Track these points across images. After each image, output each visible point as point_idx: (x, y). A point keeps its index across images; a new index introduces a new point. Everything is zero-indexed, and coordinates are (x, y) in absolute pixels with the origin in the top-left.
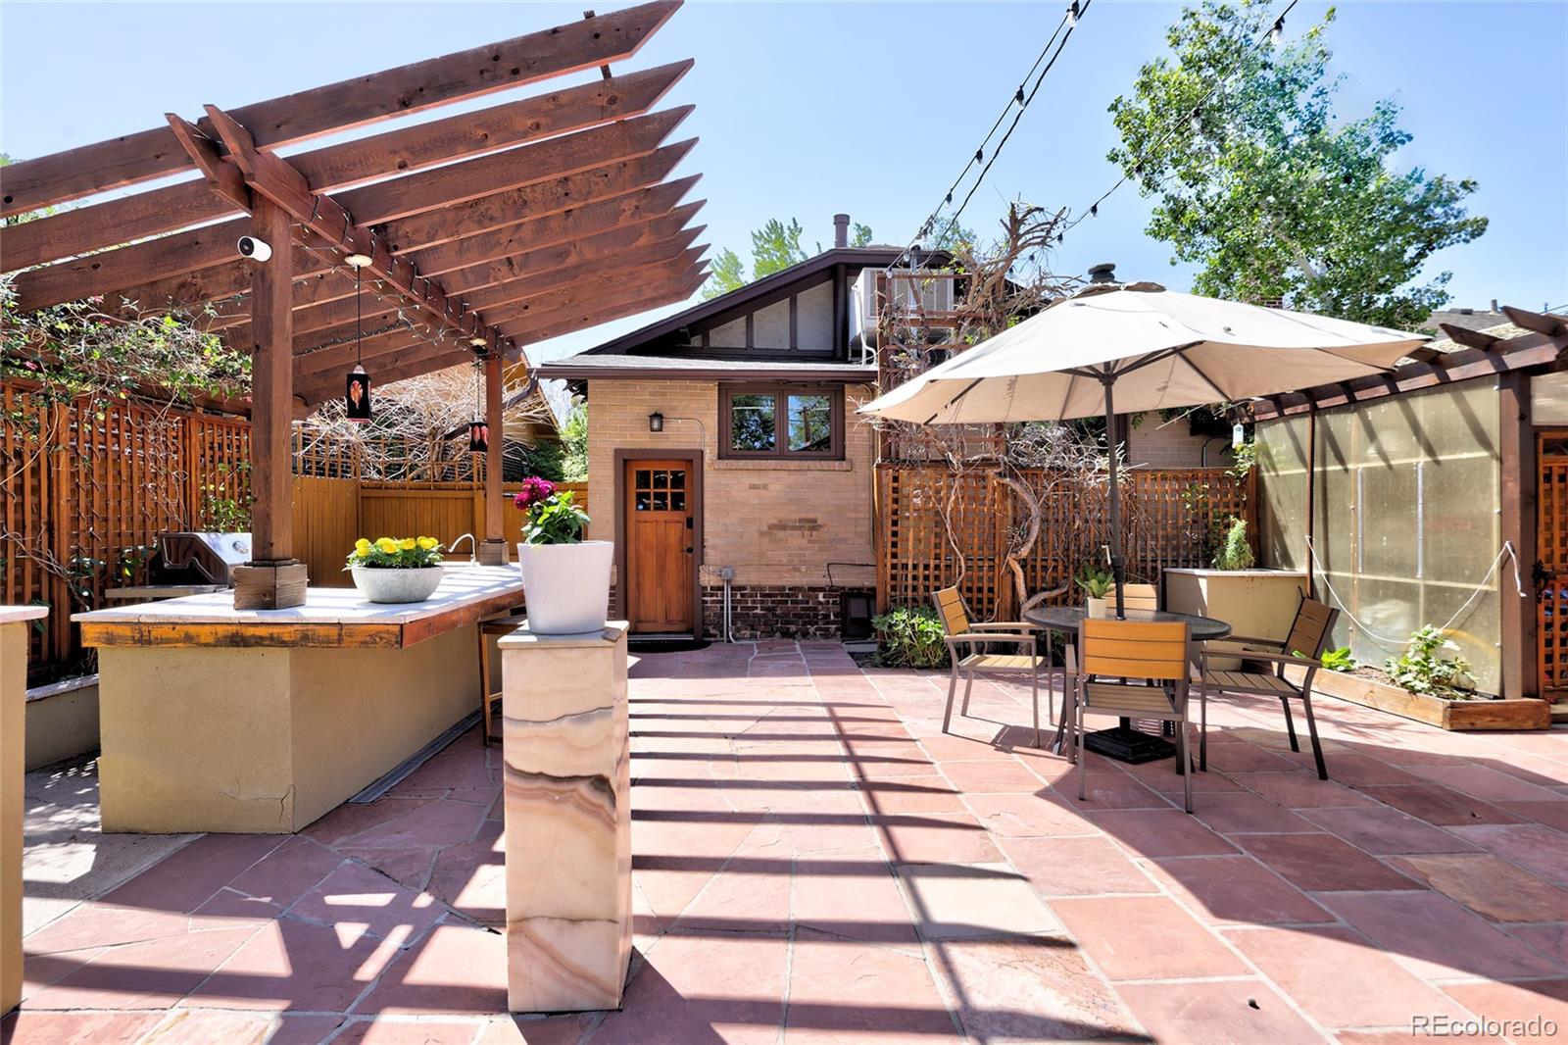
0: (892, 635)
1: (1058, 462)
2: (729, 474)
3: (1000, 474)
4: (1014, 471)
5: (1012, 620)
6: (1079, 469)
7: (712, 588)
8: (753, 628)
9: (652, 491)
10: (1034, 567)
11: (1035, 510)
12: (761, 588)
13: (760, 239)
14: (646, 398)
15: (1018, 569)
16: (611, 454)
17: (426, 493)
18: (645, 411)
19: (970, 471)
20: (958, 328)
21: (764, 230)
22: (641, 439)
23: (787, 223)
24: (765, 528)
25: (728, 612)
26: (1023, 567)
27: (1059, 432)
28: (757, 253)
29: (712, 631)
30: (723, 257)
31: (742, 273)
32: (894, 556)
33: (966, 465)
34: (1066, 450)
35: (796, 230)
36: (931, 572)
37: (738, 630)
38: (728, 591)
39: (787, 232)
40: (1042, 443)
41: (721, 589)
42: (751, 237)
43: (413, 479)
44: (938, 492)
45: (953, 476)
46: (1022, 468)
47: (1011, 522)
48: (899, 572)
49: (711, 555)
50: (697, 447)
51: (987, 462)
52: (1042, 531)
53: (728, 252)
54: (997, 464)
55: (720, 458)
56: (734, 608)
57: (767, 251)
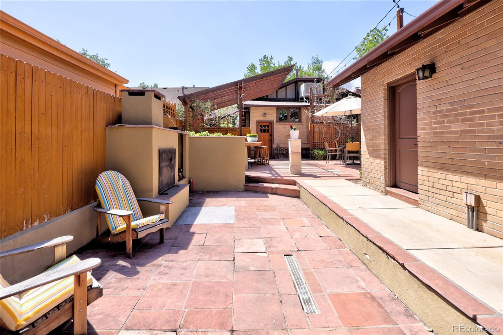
0: (314, 154)
1: (344, 122)
2: (279, 125)
3: (333, 125)
4: (336, 124)
5: (335, 152)
6: (348, 124)
7: (275, 148)
8: (283, 156)
9: (263, 129)
10: (339, 142)
11: (340, 131)
12: (285, 148)
13: (261, 61)
14: (263, 110)
15: (336, 142)
16: (256, 122)
17: (218, 130)
18: (262, 113)
19: (328, 124)
20: (325, 97)
21: (263, 58)
22: (261, 118)
23: (269, 57)
24: (286, 136)
25: (279, 153)
26: (337, 142)
27: (344, 117)
28: (261, 65)
29: (275, 157)
30: (251, 65)
31: (256, 70)
32: (313, 140)
33: (327, 123)
34: (345, 120)
35: (272, 58)
36: (320, 143)
37: (280, 156)
38: (278, 148)
39: (269, 59)
40: (341, 119)
41: (277, 148)
42: (259, 60)
43: (215, 127)
44: (321, 128)
45: (324, 125)
46: (337, 124)
47: (335, 133)
48: (314, 143)
49: (275, 141)
50: (272, 120)
51: (331, 123)
52: (341, 135)
53: (252, 64)
54: (332, 123)
55: (277, 122)
56: (280, 152)
57: (263, 64)
